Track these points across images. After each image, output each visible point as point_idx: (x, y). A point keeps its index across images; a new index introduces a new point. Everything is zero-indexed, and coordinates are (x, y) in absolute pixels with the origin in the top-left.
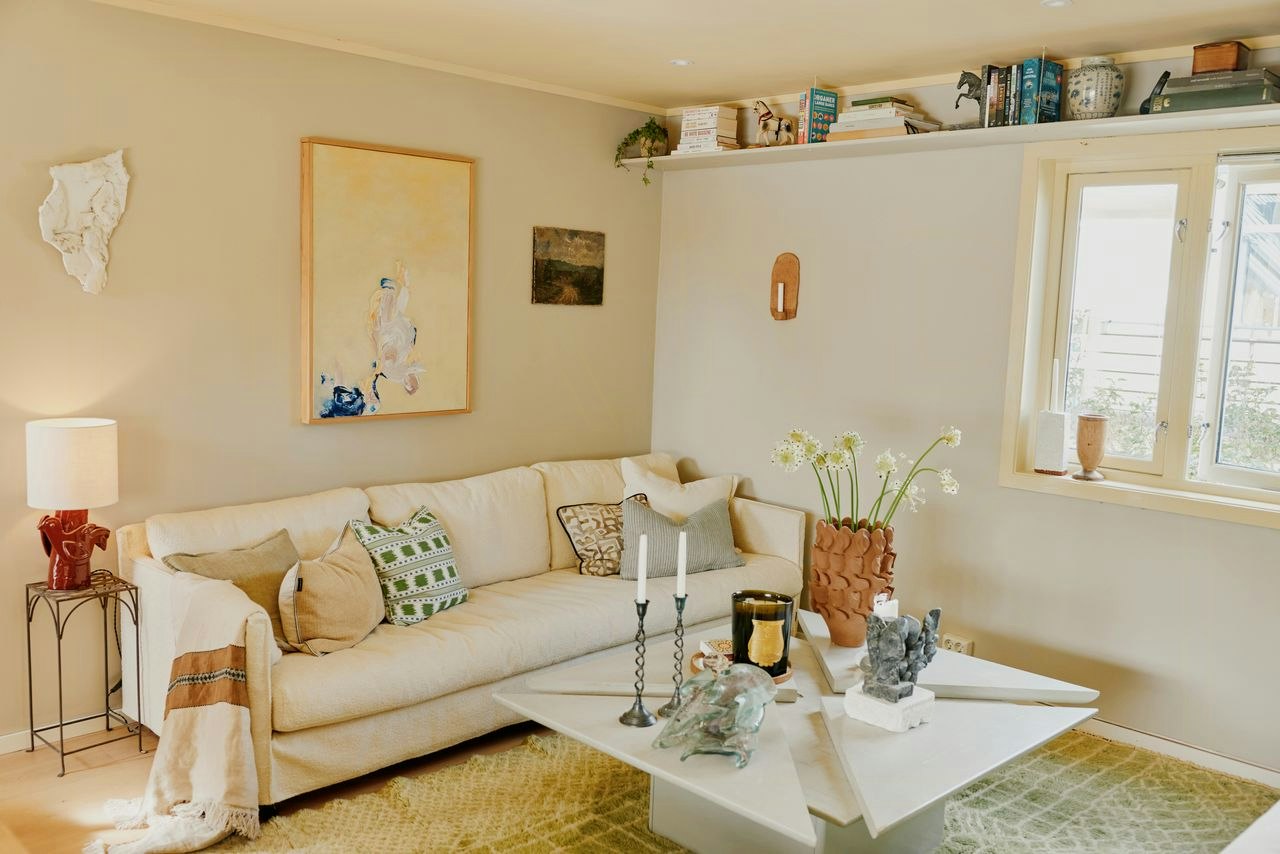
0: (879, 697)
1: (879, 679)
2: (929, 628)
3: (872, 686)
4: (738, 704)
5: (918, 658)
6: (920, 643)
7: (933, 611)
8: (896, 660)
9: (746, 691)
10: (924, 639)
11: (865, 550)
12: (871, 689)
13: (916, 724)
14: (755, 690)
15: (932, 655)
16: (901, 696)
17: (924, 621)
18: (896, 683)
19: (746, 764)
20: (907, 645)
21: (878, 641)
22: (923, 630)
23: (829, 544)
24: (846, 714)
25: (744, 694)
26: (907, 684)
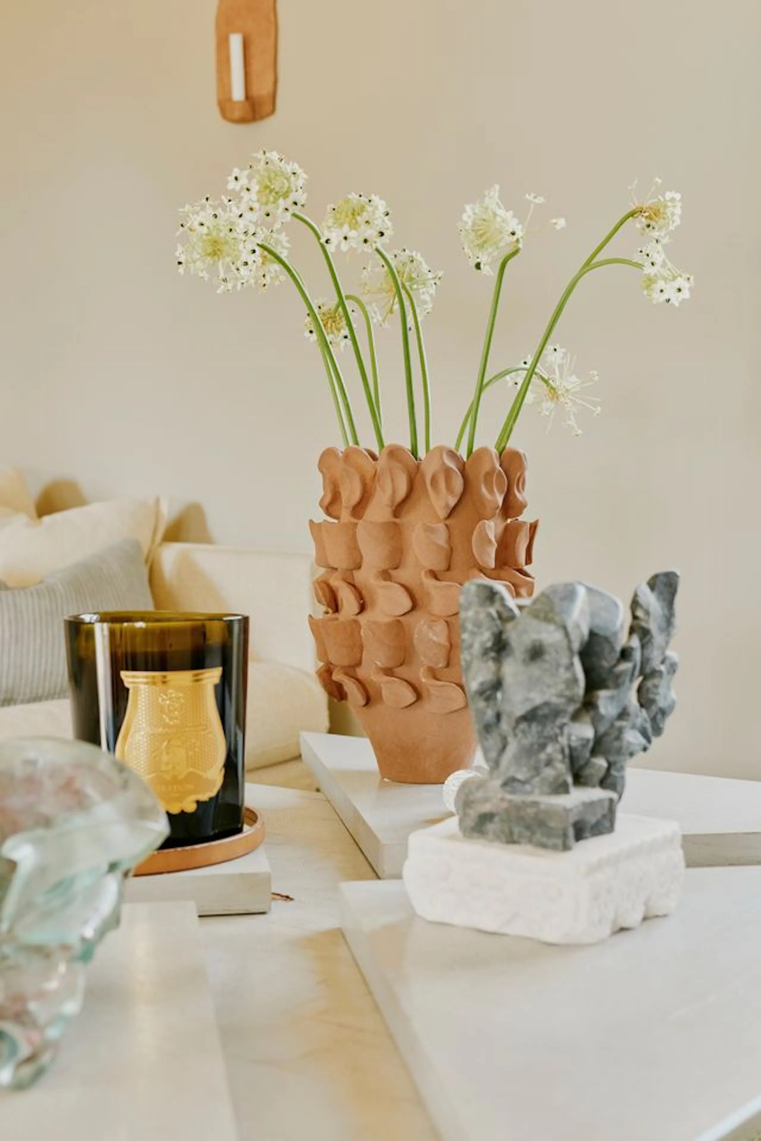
0: (511, 840)
1: (509, 783)
2: (653, 626)
3: (487, 808)
4: (13, 865)
5: (623, 714)
6: (625, 666)
7: (656, 577)
8: (557, 713)
9: (47, 822)
10: (637, 655)
11: (452, 502)
12: (486, 818)
13: (634, 918)
14: (79, 820)
15: (664, 713)
16: (580, 833)
17: (635, 604)
18: (562, 788)
19: (39, 1073)
20: (587, 671)
21: (498, 660)
22: (632, 630)
23: (356, 496)
24: (413, 916)
25: (40, 832)
26: (596, 794)
